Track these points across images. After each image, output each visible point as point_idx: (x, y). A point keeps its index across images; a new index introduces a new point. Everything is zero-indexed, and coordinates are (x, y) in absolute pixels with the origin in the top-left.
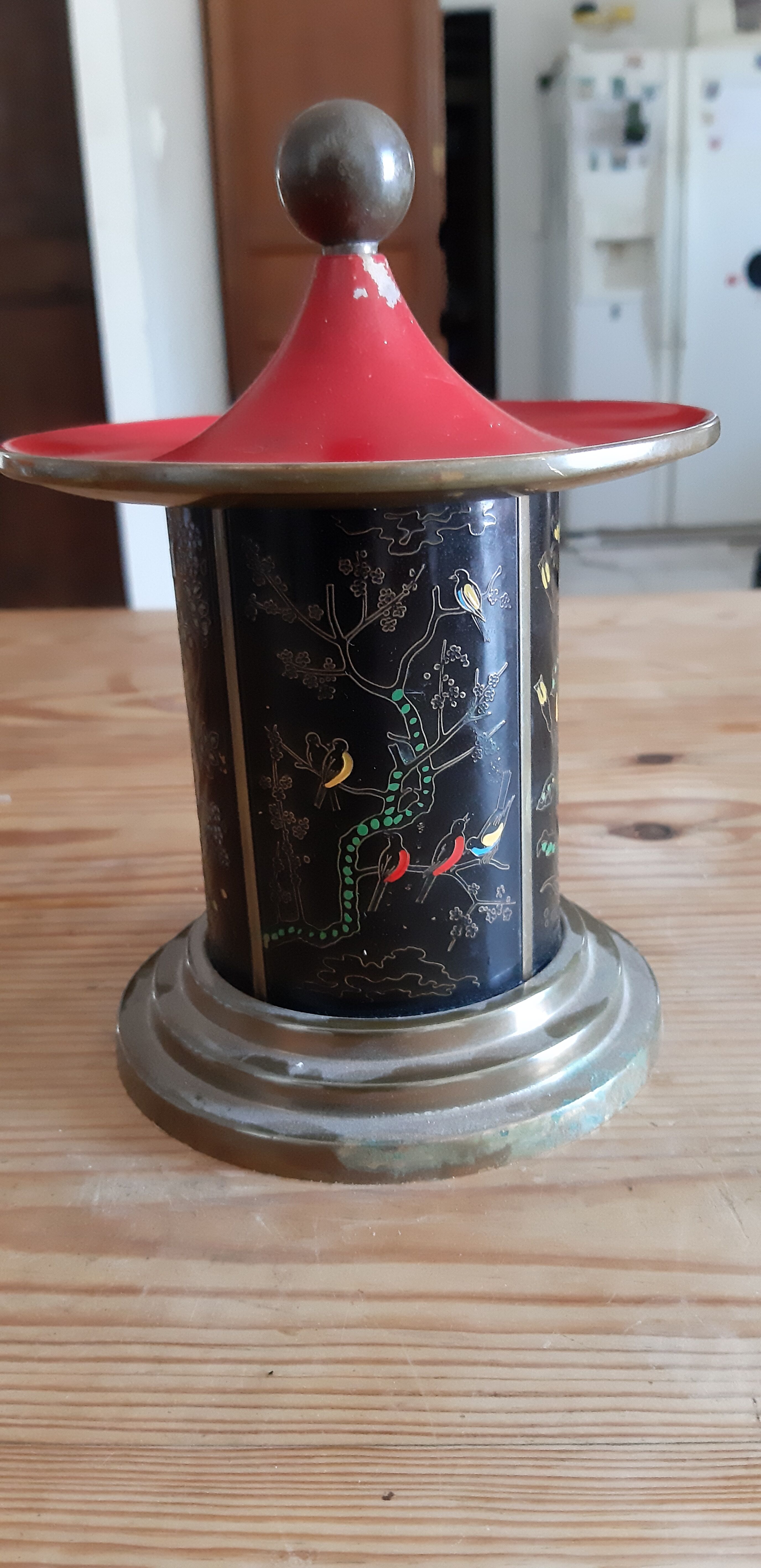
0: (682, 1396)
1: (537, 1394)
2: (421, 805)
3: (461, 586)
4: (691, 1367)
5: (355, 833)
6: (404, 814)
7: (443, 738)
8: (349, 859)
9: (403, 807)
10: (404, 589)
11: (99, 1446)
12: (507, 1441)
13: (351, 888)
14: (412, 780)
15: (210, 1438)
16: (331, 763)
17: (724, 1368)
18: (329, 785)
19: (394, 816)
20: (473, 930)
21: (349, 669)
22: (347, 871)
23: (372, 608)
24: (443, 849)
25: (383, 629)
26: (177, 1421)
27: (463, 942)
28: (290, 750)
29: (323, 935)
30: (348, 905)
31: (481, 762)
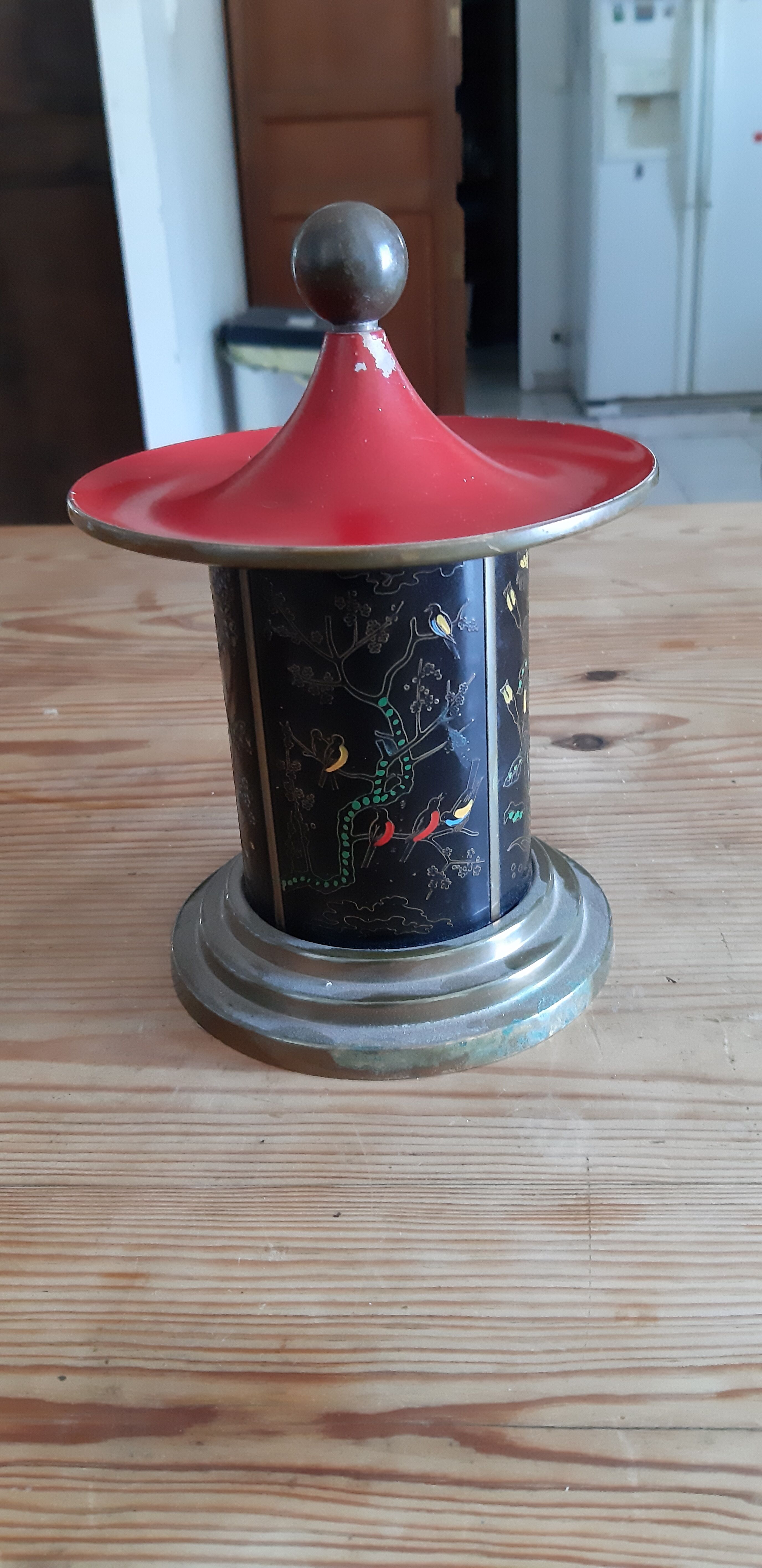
0: (540, 1156)
1: (441, 1154)
2: (403, 787)
3: (435, 617)
4: (549, 1138)
5: (350, 808)
6: (389, 794)
7: (420, 735)
8: (346, 827)
9: (388, 788)
10: (387, 621)
11: (147, 1187)
12: (419, 1182)
13: (348, 849)
14: (396, 768)
15: (221, 1181)
16: (331, 753)
17: (570, 1139)
18: (329, 770)
20: (446, 883)
21: (343, 681)
22: (345, 836)
23: (362, 636)
24: (421, 821)
25: (371, 652)
26: (199, 1171)
27: (438, 892)
28: (300, 743)
29: (326, 885)
30: (346, 863)
31: (452, 753)
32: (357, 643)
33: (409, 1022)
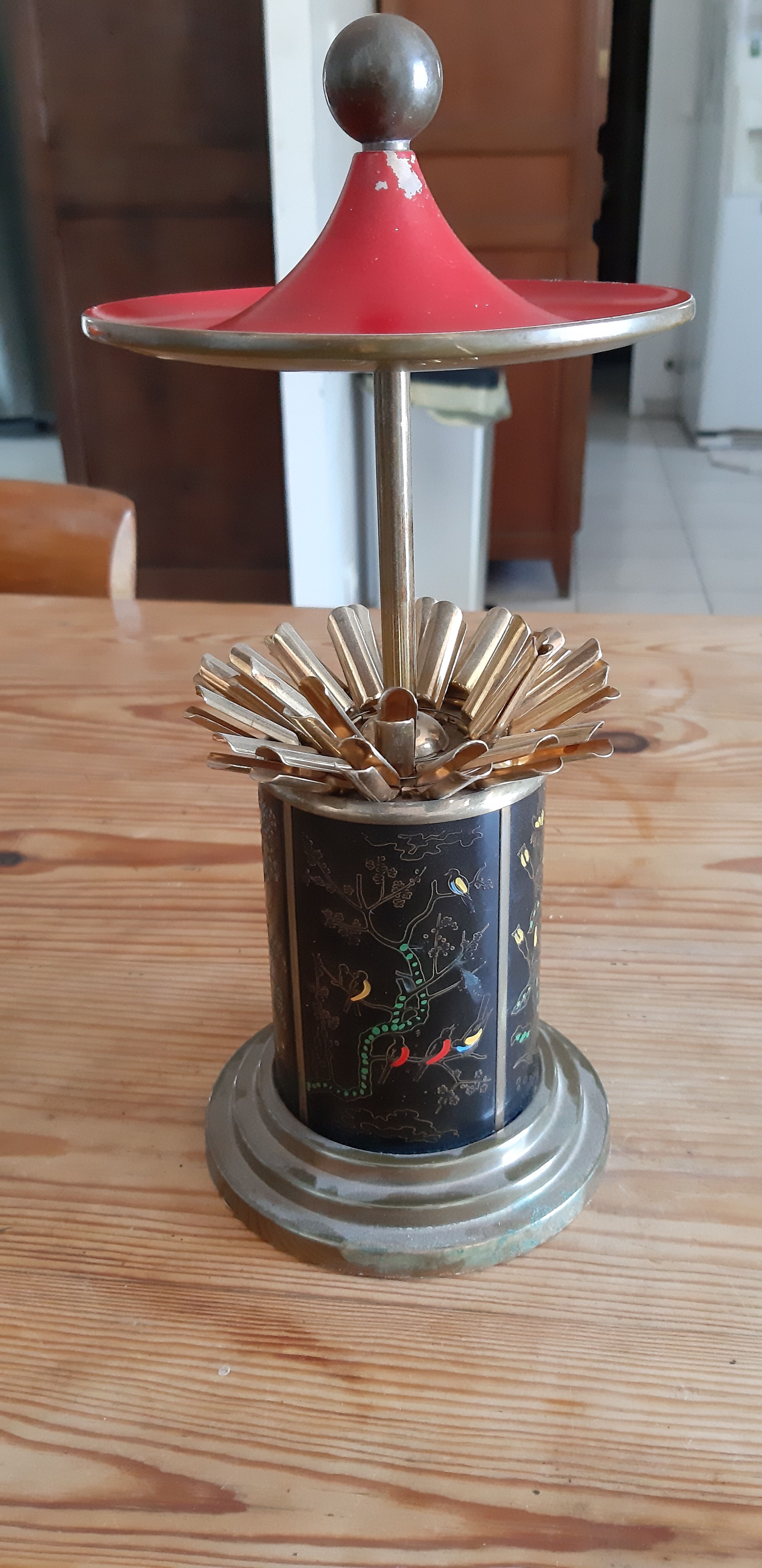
2: (419, 1018)
3: (454, 879)
5: (370, 1033)
6: (406, 1023)
7: (437, 975)
8: (365, 1048)
9: (406, 1018)
10: (411, 882)
13: (367, 1067)
14: (413, 1002)
16: (355, 986)
18: (353, 999)
19: (399, 1024)
20: (455, 1100)
21: (370, 928)
22: (364, 1055)
23: (388, 892)
24: (434, 1047)
25: (395, 906)
27: (446, 1108)
28: (329, 973)
29: (346, 1094)
30: (364, 1078)
31: (465, 991)
32: (383, 899)
33: (413, 1225)
